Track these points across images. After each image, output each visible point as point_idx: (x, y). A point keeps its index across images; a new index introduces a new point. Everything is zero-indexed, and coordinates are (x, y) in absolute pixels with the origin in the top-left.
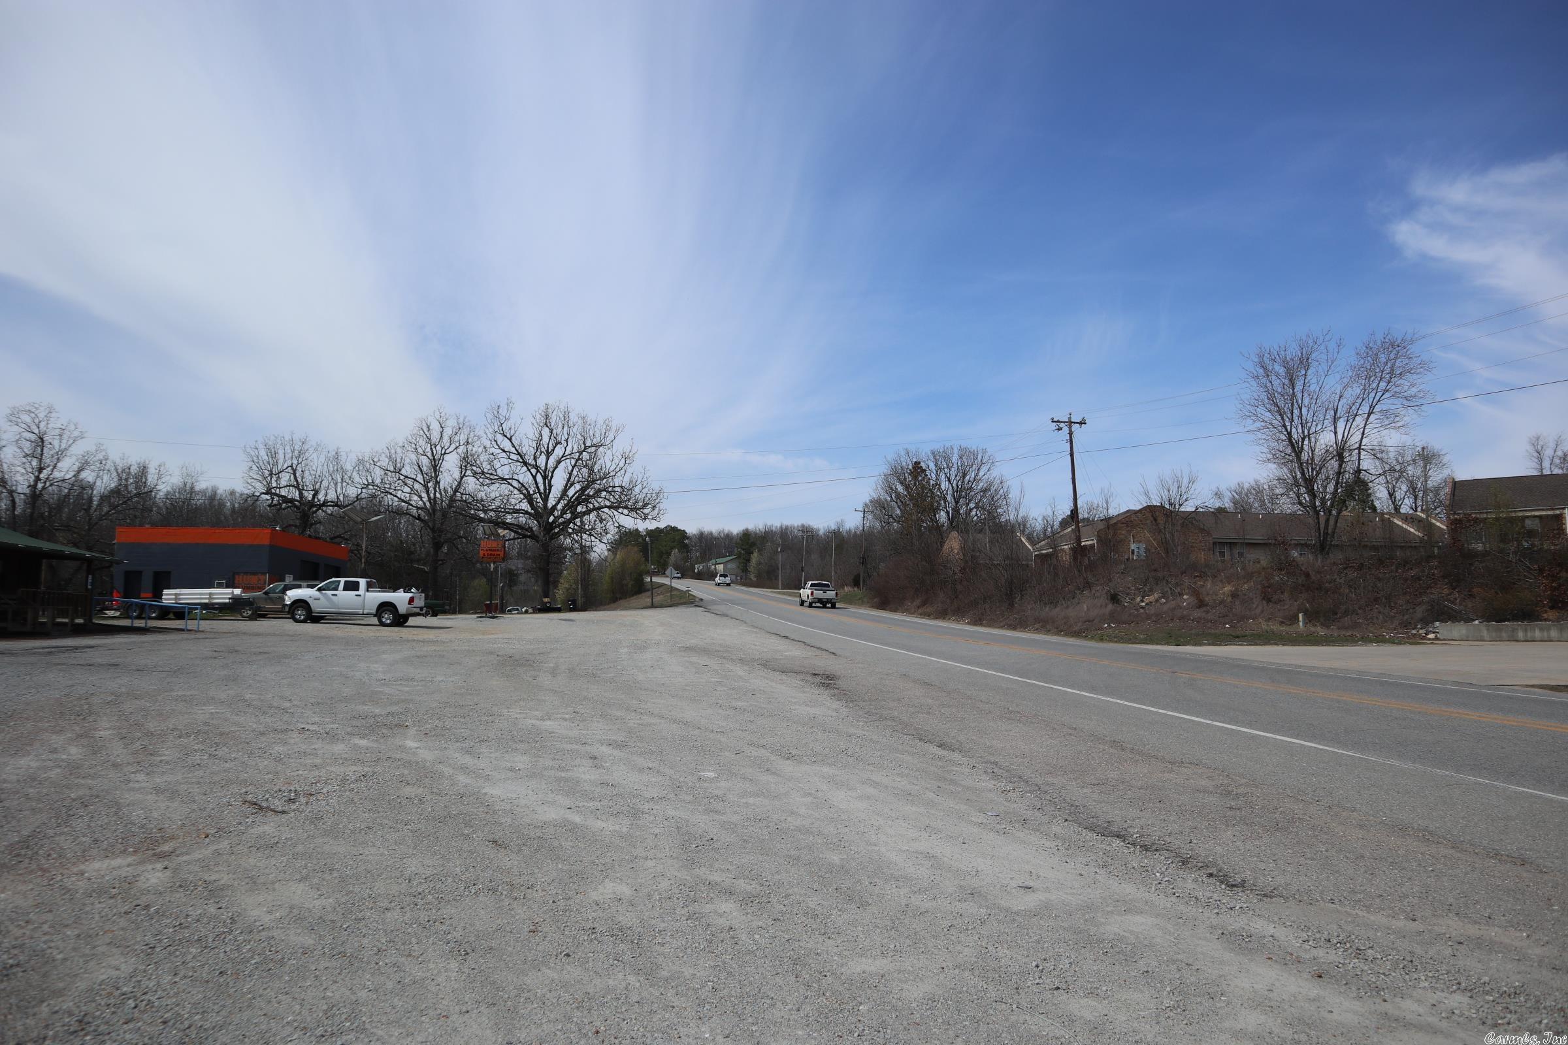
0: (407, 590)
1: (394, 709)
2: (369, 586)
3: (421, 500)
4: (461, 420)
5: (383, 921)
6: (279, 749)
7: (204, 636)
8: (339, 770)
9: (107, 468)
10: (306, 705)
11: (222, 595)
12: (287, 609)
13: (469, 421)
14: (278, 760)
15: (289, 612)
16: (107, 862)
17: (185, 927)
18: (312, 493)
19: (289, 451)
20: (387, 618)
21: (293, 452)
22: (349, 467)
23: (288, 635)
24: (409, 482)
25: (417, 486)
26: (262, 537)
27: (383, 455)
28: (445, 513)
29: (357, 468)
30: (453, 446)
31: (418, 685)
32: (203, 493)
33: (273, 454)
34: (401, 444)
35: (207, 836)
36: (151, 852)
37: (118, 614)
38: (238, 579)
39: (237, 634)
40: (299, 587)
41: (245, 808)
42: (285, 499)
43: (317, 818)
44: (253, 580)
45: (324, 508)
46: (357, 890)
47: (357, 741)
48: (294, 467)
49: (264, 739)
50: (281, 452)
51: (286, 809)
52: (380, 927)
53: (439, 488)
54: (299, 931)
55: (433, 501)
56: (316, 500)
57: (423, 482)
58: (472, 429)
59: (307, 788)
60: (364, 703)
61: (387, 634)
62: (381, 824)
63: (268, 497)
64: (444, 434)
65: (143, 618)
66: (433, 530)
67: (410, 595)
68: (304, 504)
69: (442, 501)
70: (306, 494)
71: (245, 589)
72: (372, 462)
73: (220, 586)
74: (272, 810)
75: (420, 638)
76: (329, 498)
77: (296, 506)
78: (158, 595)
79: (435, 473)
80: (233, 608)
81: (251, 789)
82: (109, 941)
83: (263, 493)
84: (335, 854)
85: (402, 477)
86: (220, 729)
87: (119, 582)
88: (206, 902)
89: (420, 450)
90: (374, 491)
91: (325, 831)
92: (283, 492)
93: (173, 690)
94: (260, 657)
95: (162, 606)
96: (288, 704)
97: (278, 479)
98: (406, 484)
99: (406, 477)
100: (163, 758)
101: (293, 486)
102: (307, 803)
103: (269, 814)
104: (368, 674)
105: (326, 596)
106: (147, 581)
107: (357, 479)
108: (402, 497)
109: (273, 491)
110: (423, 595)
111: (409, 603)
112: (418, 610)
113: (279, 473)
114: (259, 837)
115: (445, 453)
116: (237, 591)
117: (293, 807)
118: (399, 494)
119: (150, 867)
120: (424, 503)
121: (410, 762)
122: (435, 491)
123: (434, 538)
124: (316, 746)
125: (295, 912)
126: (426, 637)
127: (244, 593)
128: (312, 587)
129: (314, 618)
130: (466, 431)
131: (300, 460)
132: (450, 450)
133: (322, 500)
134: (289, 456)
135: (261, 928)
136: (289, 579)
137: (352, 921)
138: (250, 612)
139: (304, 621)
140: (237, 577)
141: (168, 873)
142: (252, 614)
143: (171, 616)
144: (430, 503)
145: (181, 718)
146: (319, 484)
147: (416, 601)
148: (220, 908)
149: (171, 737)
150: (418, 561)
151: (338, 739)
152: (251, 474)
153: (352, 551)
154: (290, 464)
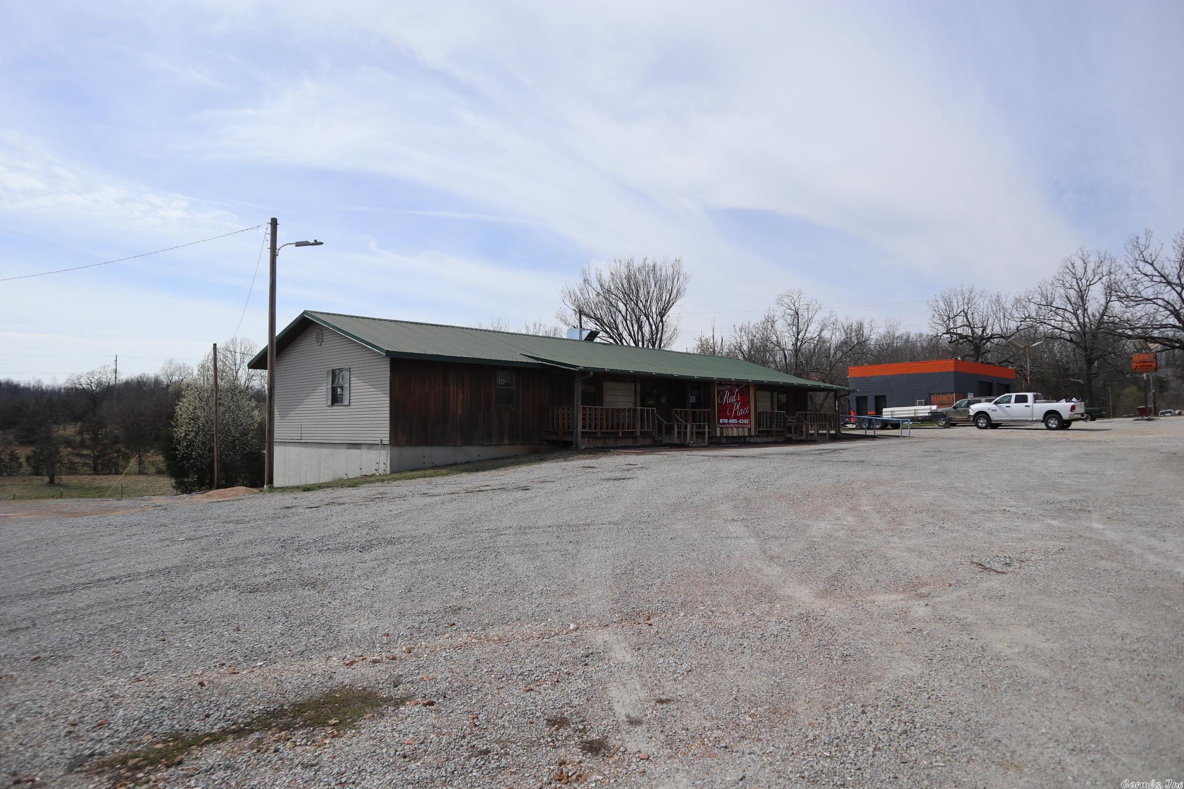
0: (1068, 399)
1: (1075, 496)
2: (1036, 398)
3: (1072, 325)
4: (1102, 255)
5: (1106, 668)
6: (988, 525)
7: (915, 441)
8: (1040, 543)
9: (838, 327)
10: (1002, 492)
11: (923, 410)
12: (972, 419)
13: (1110, 254)
14: (990, 533)
15: (973, 421)
16: (887, 596)
17: (950, 649)
18: (981, 329)
19: (961, 299)
20: (1053, 423)
21: (964, 300)
22: (1008, 306)
23: (975, 439)
24: (1060, 312)
25: (1067, 314)
26: (949, 366)
27: (1036, 293)
28: (1094, 335)
29: (1015, 306)
30: (1097, 278)
31: (1092, 478)
32: (900, 337)
33: (948, 303)
34: (1050, 282)
35: (950, 585)
36: (914, 593)
37: (854, 426)
38: (933, 398)
39: (937, 438)
40: (980, 402)
41: (973, 567)
42: (961, 336)
43: (1031, 580)
44: (944, 398)
45: (992, 340)
46: (1077, 639)
47: (1049, 521)
48: (966, 311)
49: (976, 517)
50: (955, 301)
51: (1004, 570)
52: (1105, 673)
53: (1087, 314)
54: (1036, 665)
55: (1083, 325)
56: (985, 334)
57: (1072, 311)
58: (1113, 260)
59: (1017, 556)
60: (1049, 492)
61: (1055, 436)
62: (1085, 589)
63: (948, 336)
64: (1088, 269)
65: (872, 429)
66: (1085, 349)
67: (1072, 404)
68: (976, 338)
69: (1091, 324)
70: (976, 330)
71: (940, 405)
72: (1027, 300)
73: (920, 404)
74: (994, 571)
75: (1084, 438)
76: (995, 331)
77: (970, 341)
78: (879, 412)
79: (1083, 302)
80: (932, 419)
81: (974, 553)
82: (901, 650)
83: (945, 333)
84: (1052, 609)
85: (1053, 309)
86: (943, 508)
87: (853, 405)
88: (961, 633)
89: (1067, 285)
90: (1031, 322)
91: (1040, 590)
92: (959, 331)
93: (903, 480)
94: (959, 455)
95: (883, 420)
96: (988, 491)
97: (955, 322)
98: (1057, 314)
99: (1057, 308)
100: (908, 527)
101: (966, 326)
102: (1020, 567)
103: (992, 573)
104: (1046, 469)
105: (1001, 408)
106: (871, 403)
107: (1016, 314)
108: (1056, 325)
109: (952, 331)
110: (1083, 403)
111: (1071, 411)
112: (1079, 416)
113: (955, 317)
114: (988, 590)
115: (1090, 285)
116: (934, 407)
117: (1010, 569)
118: (1053, 322)
119: (916, 603)
120: (1075, 328)
121: (1100, 540)
122: (1084, 317)
123: (1086, 356)
124: (1017, 524)
125: (1030, 650)
126: (1089, 438)
127: (939, 408)
128: (990, 401)
129: (993, 425)
130: (1107, 263)
131: (970, 305)
132: (1095, 280)
133: (990, 334)
134: (961, 303)
135: (1006, 658)
136: (970, 396)
137: (1078, 663)
138: (944, 422)
139: (985, 428)
140: (932, 396)
141: (929, 609)
142: (946, 423)
143: (889, 427)
144: (1081, 327)
145: (913, 499)
146: (986, 322)
147: (1077, 408)
148: (972, 639)
149: (910, 513)
150: (1073, 375)
151: (1034, 519)
152: (935, 320)
153: (1017, 372)
154: (962, 309)
